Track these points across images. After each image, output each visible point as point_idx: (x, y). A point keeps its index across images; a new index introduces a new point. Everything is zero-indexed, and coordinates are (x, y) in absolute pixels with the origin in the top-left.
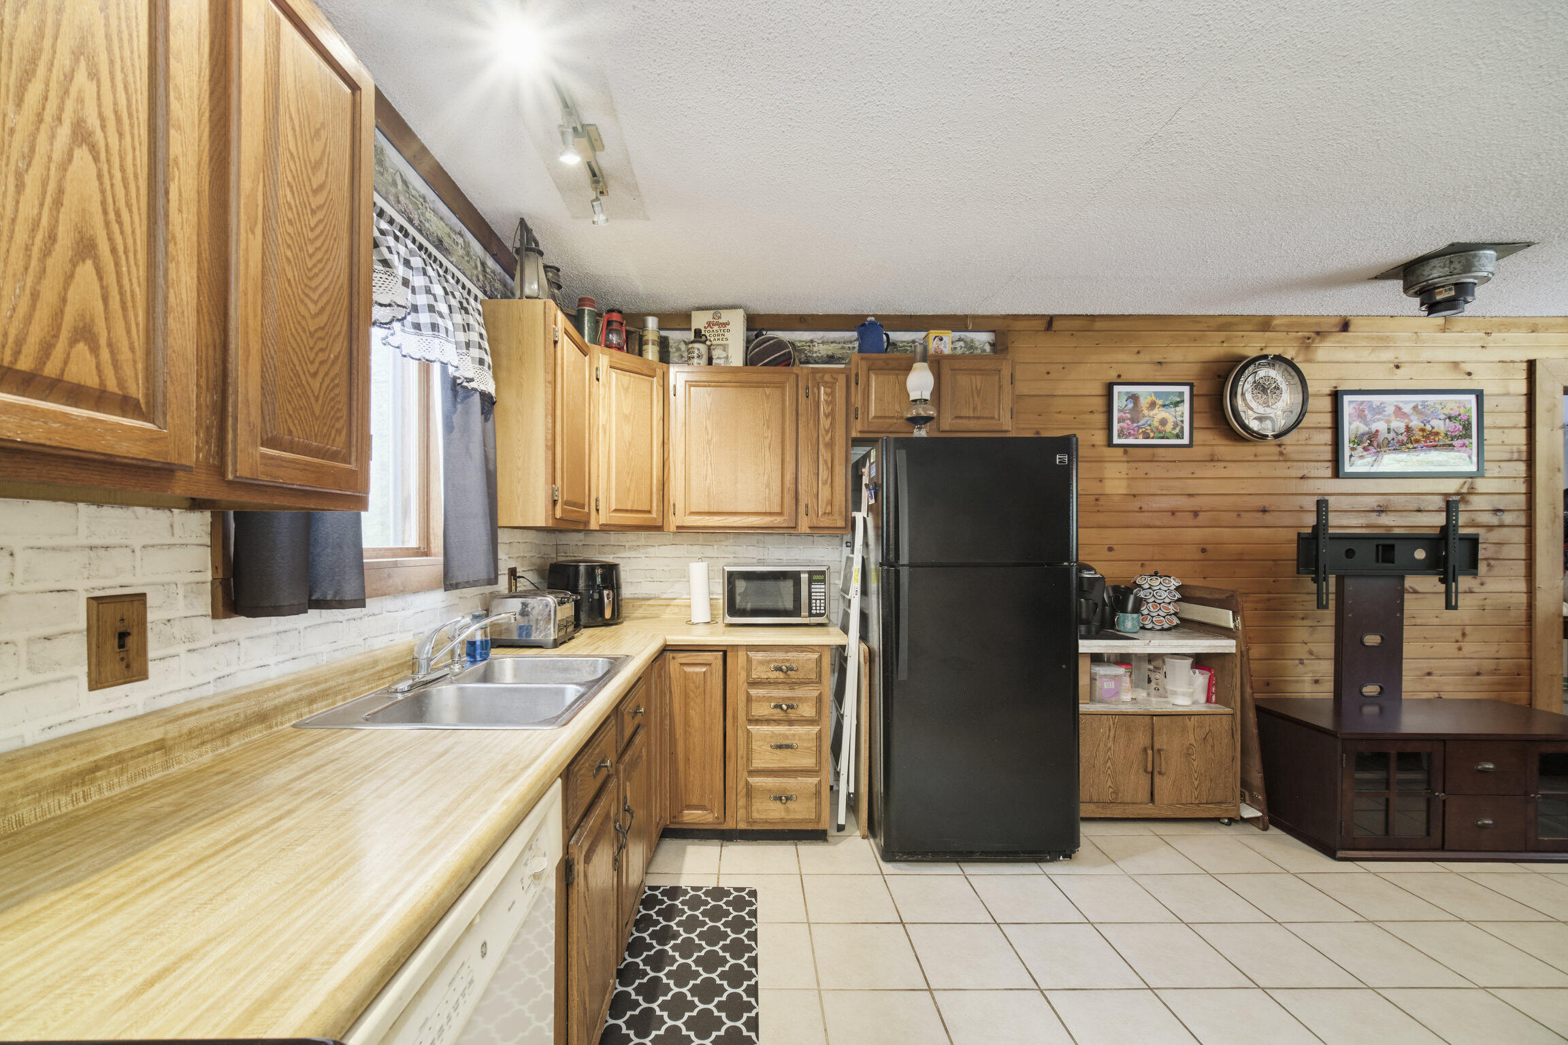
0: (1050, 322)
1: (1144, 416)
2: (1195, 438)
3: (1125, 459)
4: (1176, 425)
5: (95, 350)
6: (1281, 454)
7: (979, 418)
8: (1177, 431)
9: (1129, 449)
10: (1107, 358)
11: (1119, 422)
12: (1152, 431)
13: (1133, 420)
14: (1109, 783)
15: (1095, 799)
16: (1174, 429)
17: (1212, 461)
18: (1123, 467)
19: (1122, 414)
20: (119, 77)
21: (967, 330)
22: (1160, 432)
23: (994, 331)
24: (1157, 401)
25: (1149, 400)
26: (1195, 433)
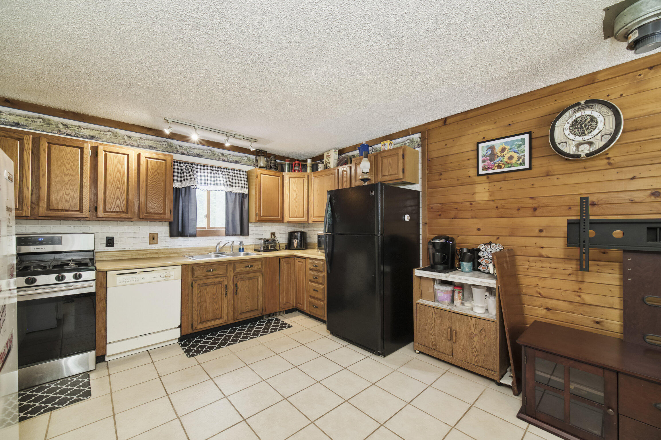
0: (445, 120)
1: (498, 156)
2: (533, 164)
3: (487, 181)
4: (519, 158)
5: (119, 208)
6: (610, 164)
7: (390, 175)
8: (521, 161)
9: (490, 176)
10: (476, 130)
11: (482, 162)
12: (503, 164)
13: (491, 160)
14: (433, 340)
15: (427, 345)
16: (518, 160)
17: (547, 175)
18: (487, 186)
19: (484, 158)
20: (122, 180)
21: (409, 135)
22: (508, 164)
23: (420, 132)
24: (506, 147)
25: (501, 147)
26: (533, 161)
